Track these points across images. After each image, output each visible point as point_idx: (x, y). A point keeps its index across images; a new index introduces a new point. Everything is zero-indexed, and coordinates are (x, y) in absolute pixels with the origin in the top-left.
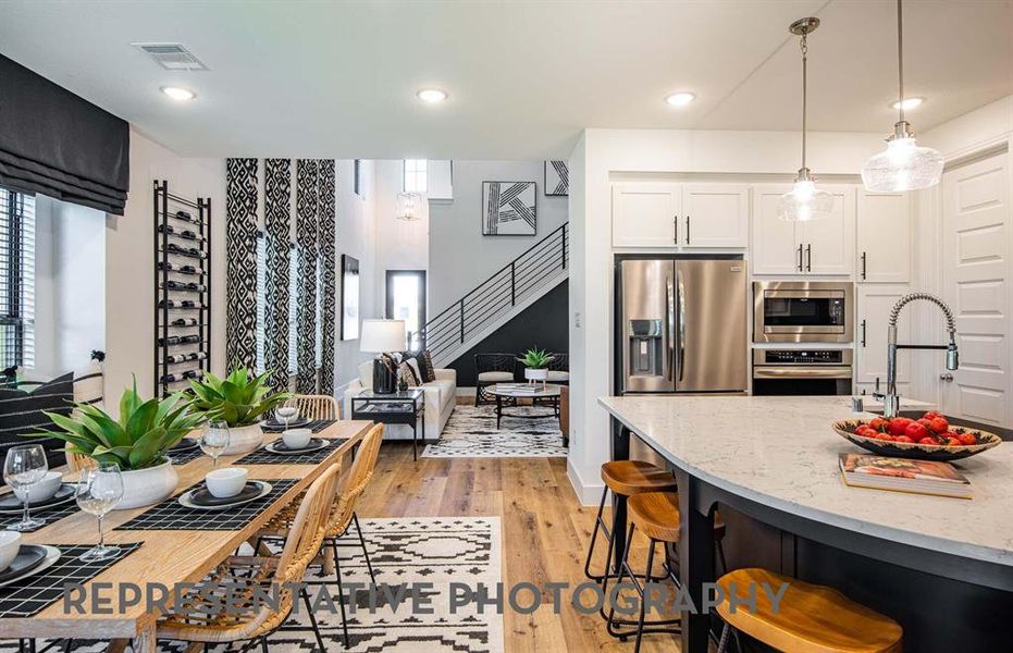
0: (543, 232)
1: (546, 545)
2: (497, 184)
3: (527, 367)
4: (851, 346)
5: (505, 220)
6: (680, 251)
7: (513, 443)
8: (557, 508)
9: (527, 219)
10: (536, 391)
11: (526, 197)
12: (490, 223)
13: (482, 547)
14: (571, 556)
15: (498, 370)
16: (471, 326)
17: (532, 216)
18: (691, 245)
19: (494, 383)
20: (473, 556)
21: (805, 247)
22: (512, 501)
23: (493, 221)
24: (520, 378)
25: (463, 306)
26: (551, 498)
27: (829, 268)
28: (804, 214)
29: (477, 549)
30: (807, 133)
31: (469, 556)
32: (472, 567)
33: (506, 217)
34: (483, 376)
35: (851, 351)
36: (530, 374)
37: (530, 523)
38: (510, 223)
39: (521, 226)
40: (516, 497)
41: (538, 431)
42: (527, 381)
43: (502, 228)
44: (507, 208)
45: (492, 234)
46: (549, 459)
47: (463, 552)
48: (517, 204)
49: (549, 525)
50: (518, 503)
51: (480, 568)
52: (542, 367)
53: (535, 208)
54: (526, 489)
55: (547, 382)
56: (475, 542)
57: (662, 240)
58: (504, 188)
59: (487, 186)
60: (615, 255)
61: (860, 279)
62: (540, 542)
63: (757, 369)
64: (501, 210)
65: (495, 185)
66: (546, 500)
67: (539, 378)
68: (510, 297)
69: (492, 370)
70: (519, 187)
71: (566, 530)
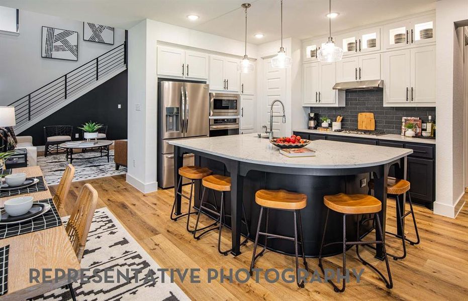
0: (82, 60)
1: (139, 213)
2: (52, 29)
3: (85, 132)
4: (239, 117)
6: (184, 79)
7: (85, 173)
8: (133, 197)
9: (72, 52)
10: (94, 144)
11: (72, 40)
12: (47, 51)
13: (107, 222)
14: (154, 214)
15: (59, 135)
16: (36, 110)
17: (76, 50)
18: (189, 76)
19: (64, 142)
20: (106, 227)
21: (226, 81)
22: (107, 199)
24: (82, 138)
25: (30, 98)
26: (127, 194)
27: (233, 88)
28: (246, 71)
29: (106, 224)
30: (247, 44)
31: (103, 228)
32: (110, 232)
33: (58, 49)
34: (51, 139)
35: (239, 118)
36: (87, 136)
37: (124, 206)
39: (68, 55)
40: (108, 197)
41: (97, 165)
42: (86, 140)
43: (55, 54)
44: (59, 43)
46: (112, 177)
47: (99, 227)
48: (66, 43)
49: (134, 205)
50: (111, 199)
51: (114, 231)
52: (95, 132)
53: (77, 46)
54: (109, 192)
55: (98, 139)
56: (102, 221)
57: (177, 73)
58: (57, 32)
59: (45, 30)
60: (158, 78)
61: (241, 93)
62: (135, 213)
63: (211, 126)
64: (54, 44)
65: (51, 30)
66: (125, 195)
67: (92, 137)
68: (64, 94)
69: (55, 135)
70: (67, 33)
71: (143, 205)
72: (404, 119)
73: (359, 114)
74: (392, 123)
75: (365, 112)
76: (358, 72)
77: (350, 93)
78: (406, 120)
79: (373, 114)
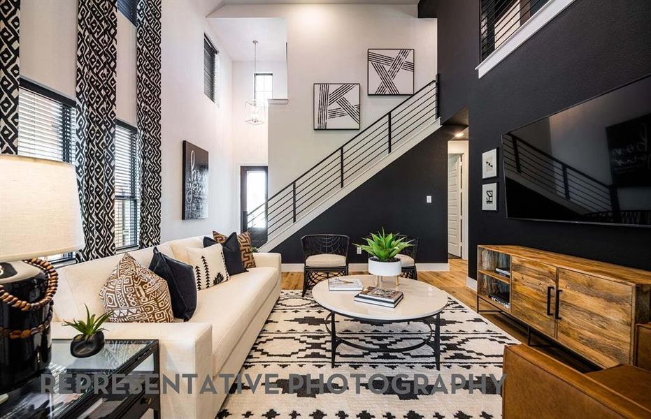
5: (333, 117)
23: (323, 118)
33: (334, 114)
38: (338, 119)
44: (335, 106)
45: (322, 129)
48: (344, 103)
58: (332, 89)
59: (317, 87)
70: (346, 88)
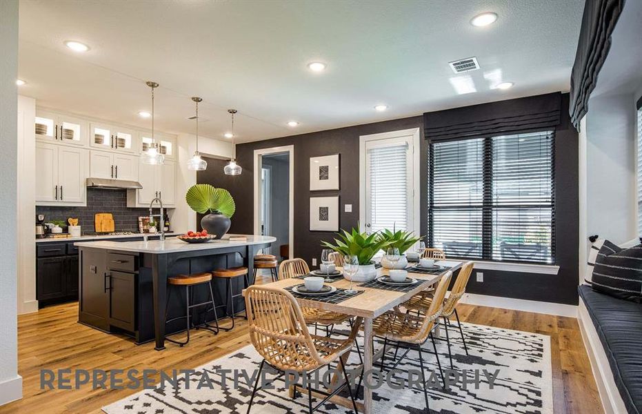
72: (140, 219)
73: (96, 215)
74: (128, 222)
75: (102, 213)
76: (114, 170)
77: (93, 190)
78: (143, 219)
79: (111, 215)
